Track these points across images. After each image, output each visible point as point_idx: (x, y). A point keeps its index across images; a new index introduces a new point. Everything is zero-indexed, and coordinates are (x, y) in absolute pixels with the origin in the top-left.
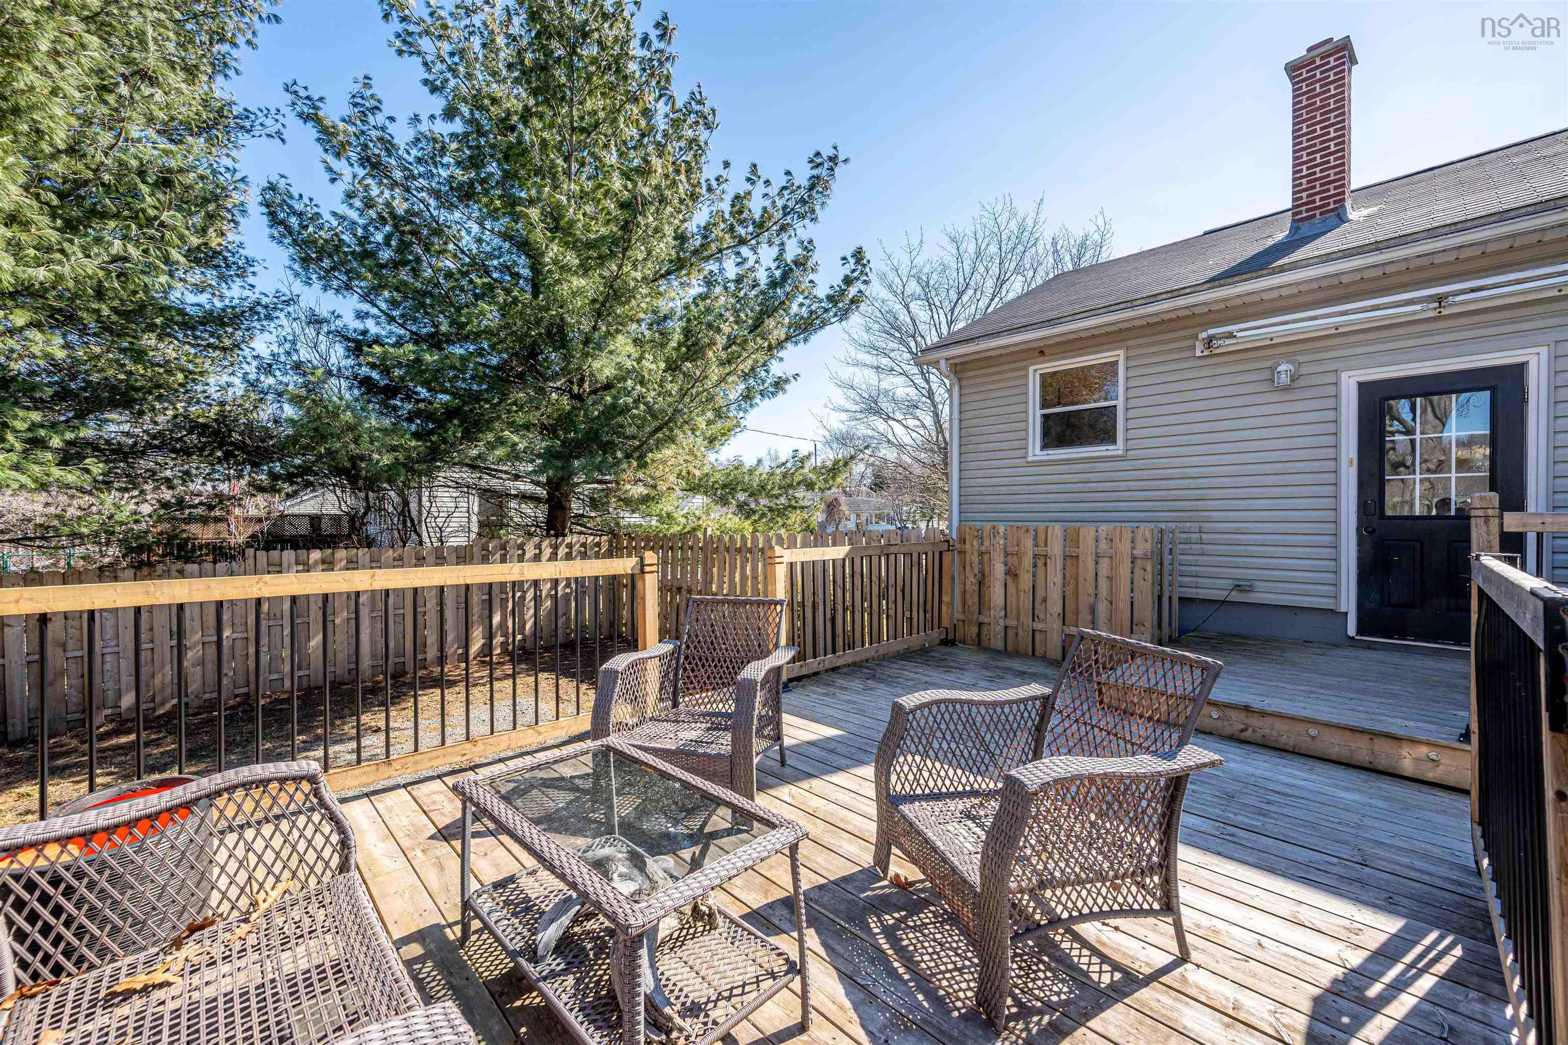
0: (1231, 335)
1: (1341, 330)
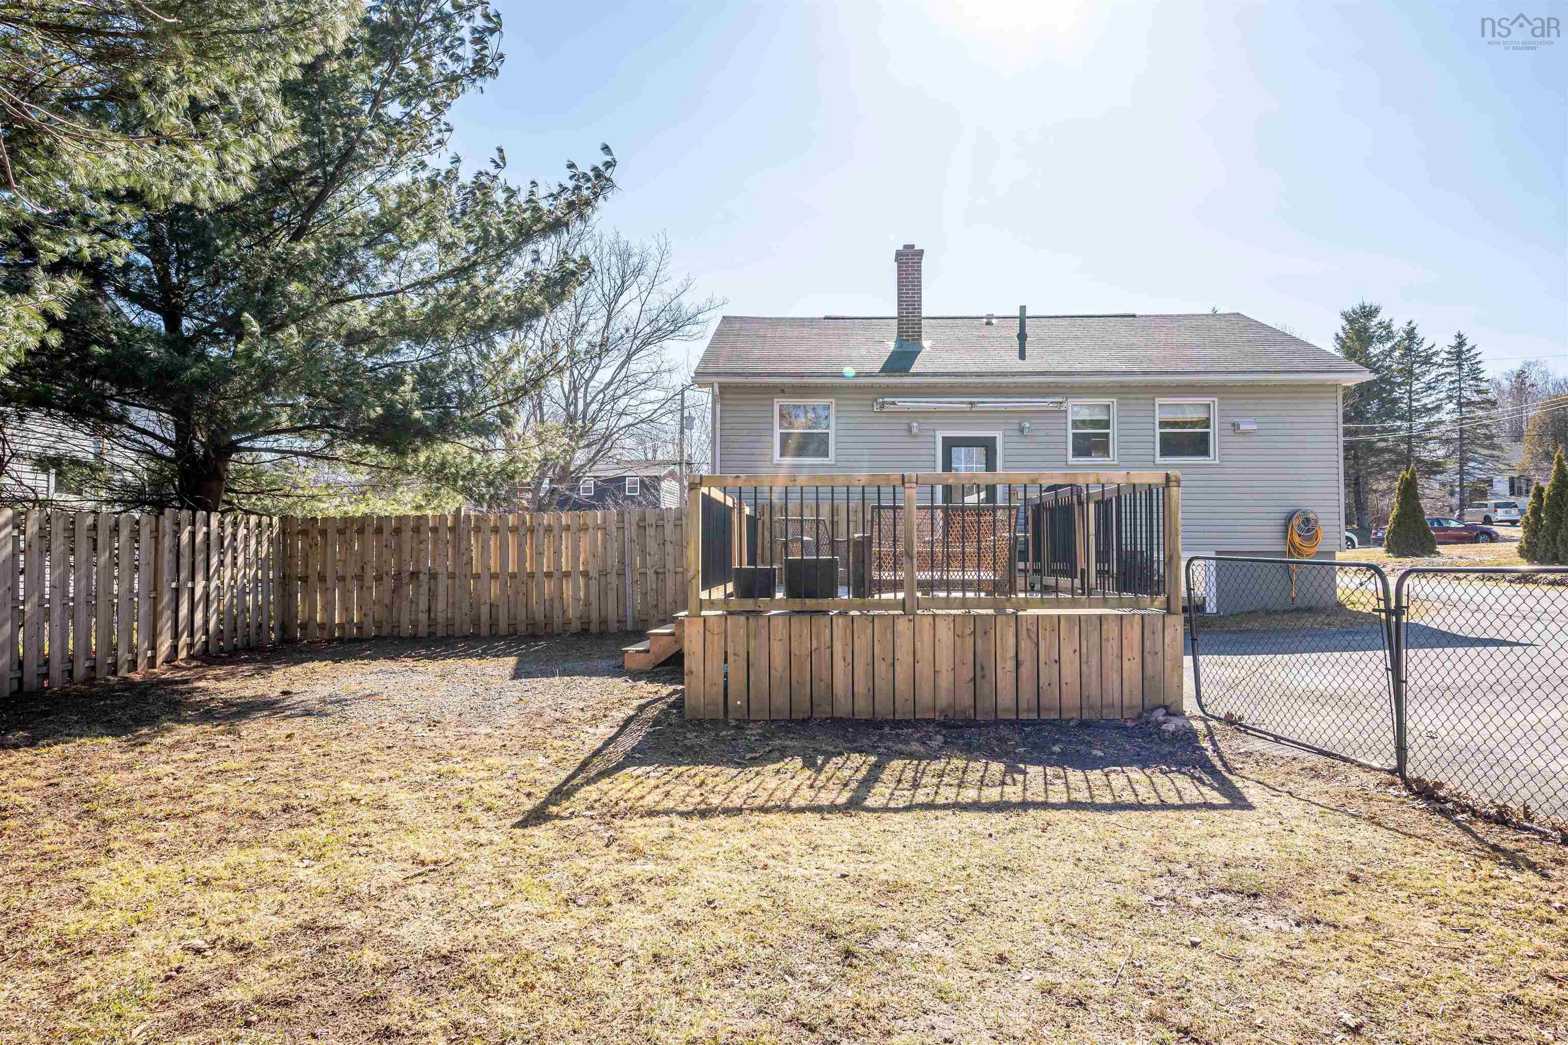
0: (894, 403)
1: (936, 410)
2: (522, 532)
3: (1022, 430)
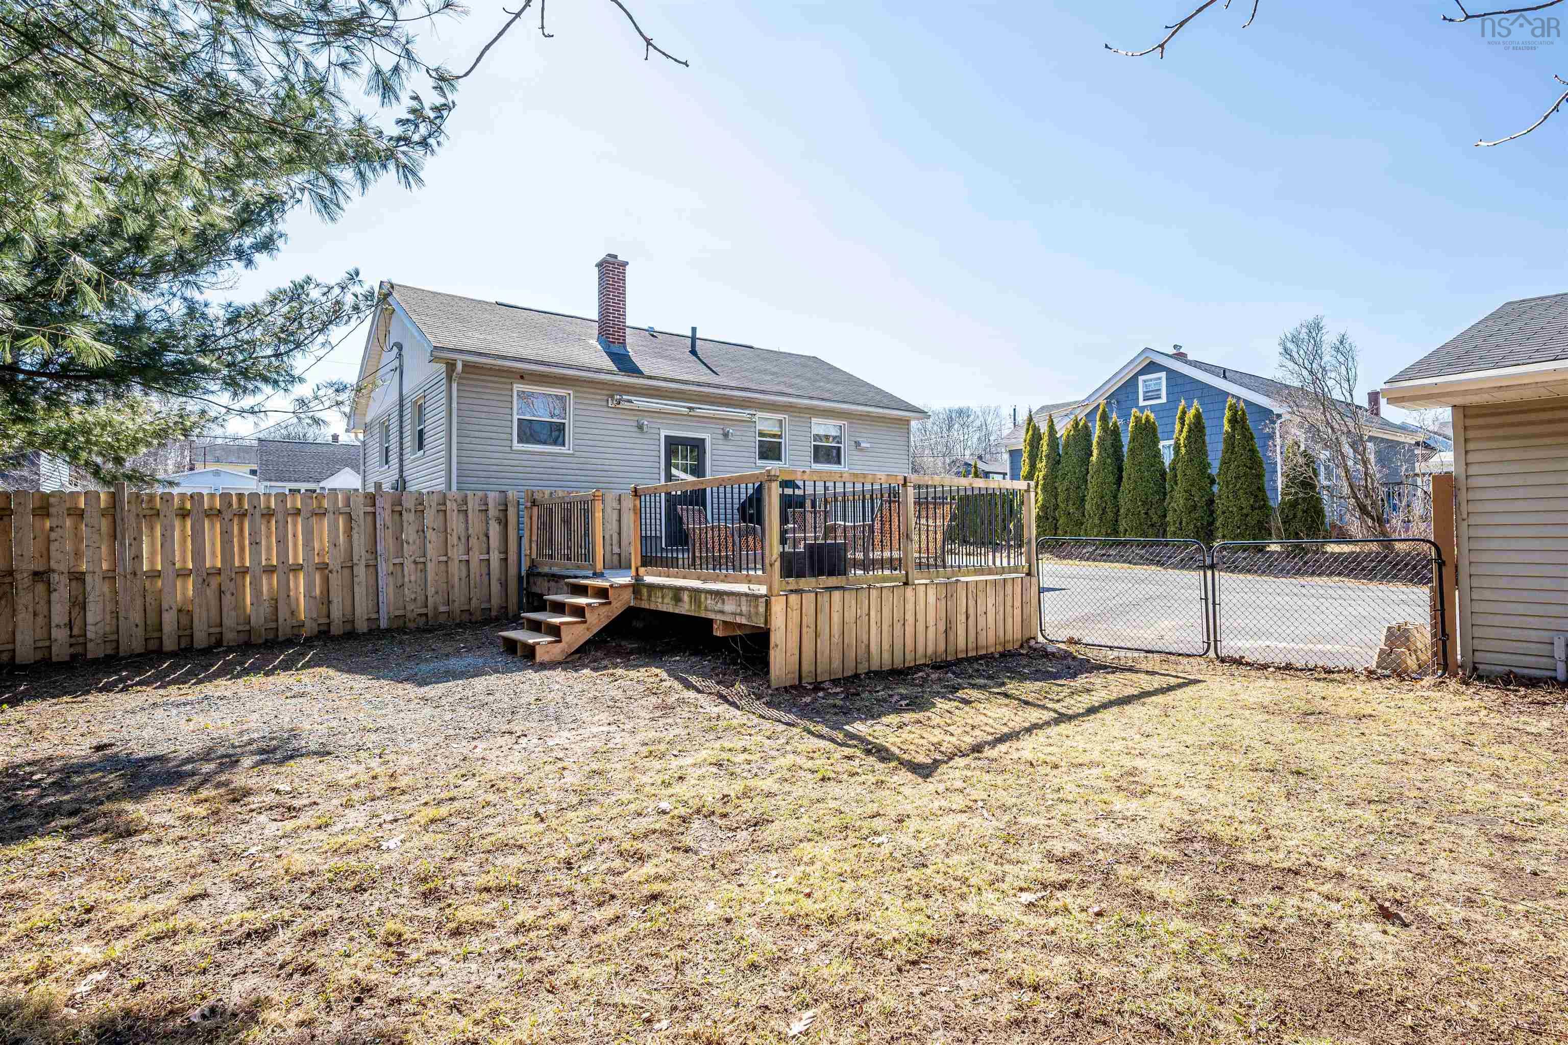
0: (630, 401)
1: (662, 411)
2: (227, 515)
3: (726, 435)
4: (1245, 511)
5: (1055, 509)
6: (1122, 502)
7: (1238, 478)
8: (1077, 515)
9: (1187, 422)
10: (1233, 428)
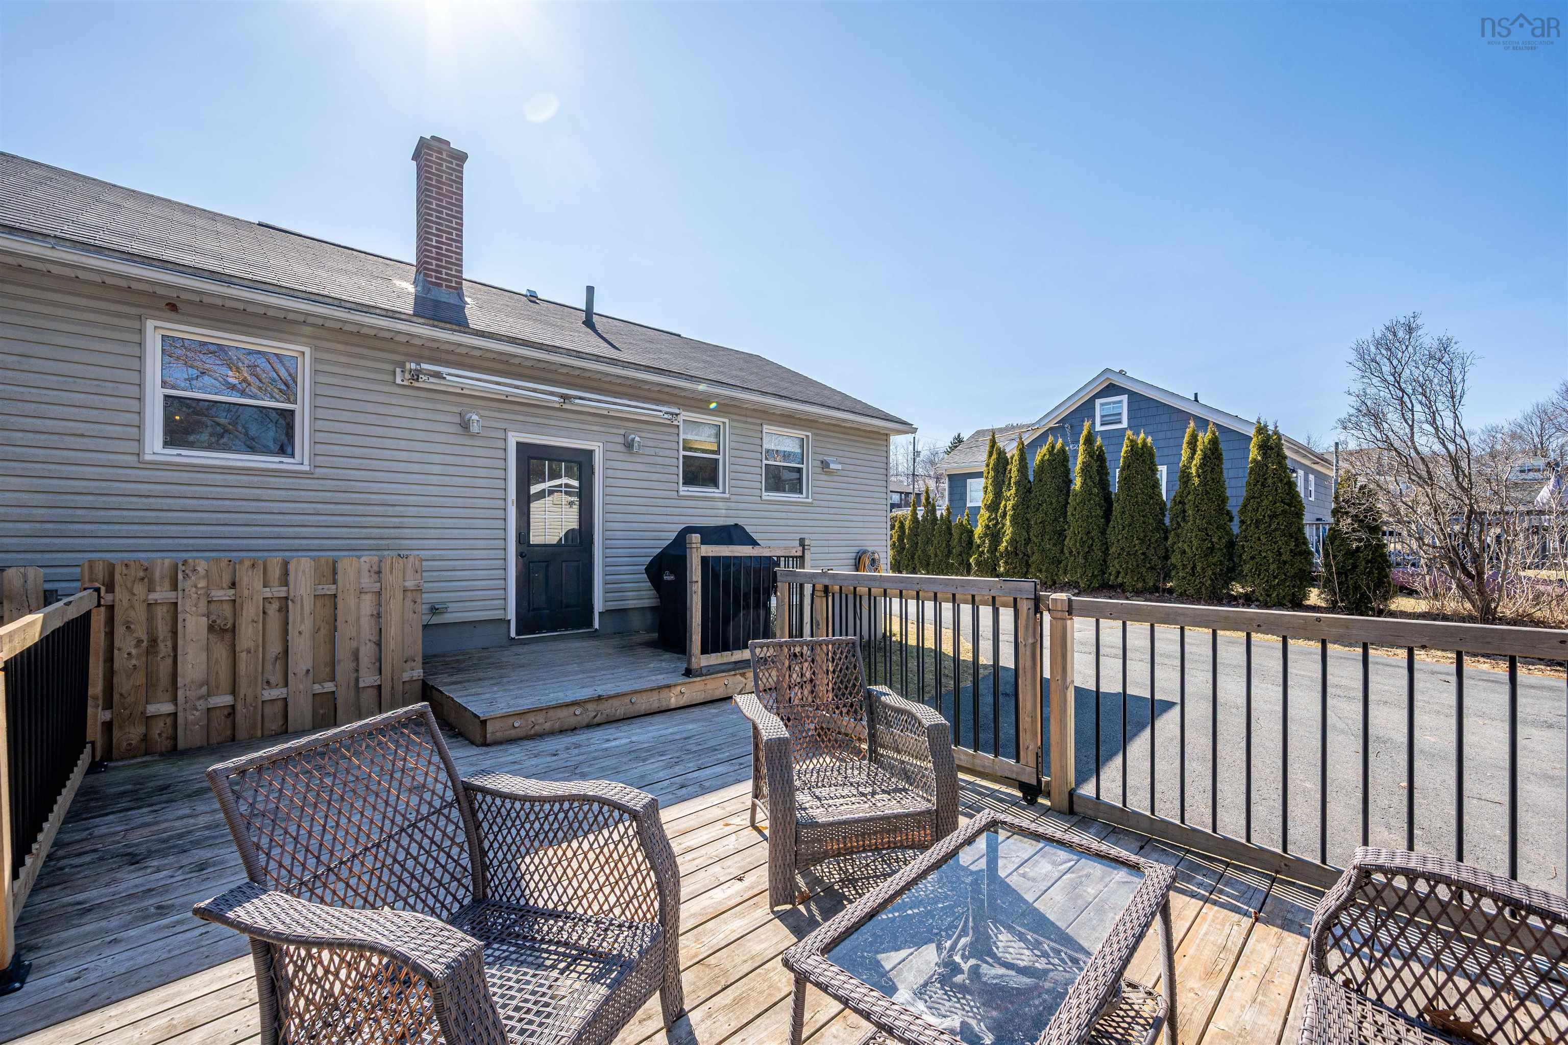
0: (438, 375)
1: (509, 398)
3: (629, 445)
4: (1284, 558)
5: (1026, 544)
6: (1112, 538)
7: (1274, 516)
8: (1055, 550)
9: (1200, 446)
10: (1265, 455)
